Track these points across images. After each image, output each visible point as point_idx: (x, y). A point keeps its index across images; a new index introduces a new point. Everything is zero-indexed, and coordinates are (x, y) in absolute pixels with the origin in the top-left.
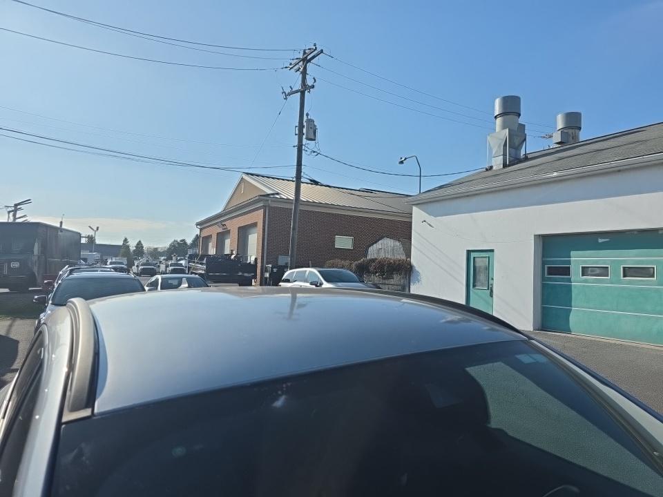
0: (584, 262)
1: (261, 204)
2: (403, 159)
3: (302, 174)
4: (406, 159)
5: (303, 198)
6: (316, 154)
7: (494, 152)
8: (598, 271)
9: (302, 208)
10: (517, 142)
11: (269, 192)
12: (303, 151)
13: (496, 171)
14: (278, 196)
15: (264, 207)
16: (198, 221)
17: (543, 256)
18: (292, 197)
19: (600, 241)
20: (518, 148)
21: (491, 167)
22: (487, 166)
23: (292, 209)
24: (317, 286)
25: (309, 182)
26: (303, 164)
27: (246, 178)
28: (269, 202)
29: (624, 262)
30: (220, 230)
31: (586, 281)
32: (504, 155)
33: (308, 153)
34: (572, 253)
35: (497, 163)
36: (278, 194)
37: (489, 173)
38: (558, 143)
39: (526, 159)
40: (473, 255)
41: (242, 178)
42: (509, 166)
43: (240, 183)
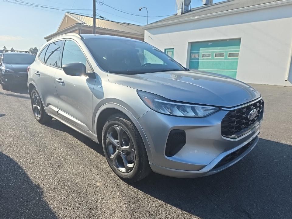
0: (204, 52)
1: (77, 28)
2: (141, 8)
4: (142, 8)
5: (97, 26)
6: (102, 4)
7: (178, 7)
8: (207, 55)
10: (187, 3)
11: (80, 22)
12: (96, 2)
13: (179, 15)
15: (79, 29)
16: (45, 37)
17: (191, 51)
18: (92, 25)
19: (209, 44)
20: (188, 6)
21: (177, 14)
22: (175, 14)
23: (92, 31)
25: (100, 18)
26: (96, 8)
27: (68, 14)
28: (81, 27)
29: (216, 52)
31: (203, 59)
32: (182, 9)
33: (98, 3)
34: (201, 49)
35: (179, 12)
36: (85, 23)
37: (176, 16)
38: (205, 4)
39: (191, 11)
40: (167, 51)
41: (66, 15)
42: (184, 13)
43: (65, 18)
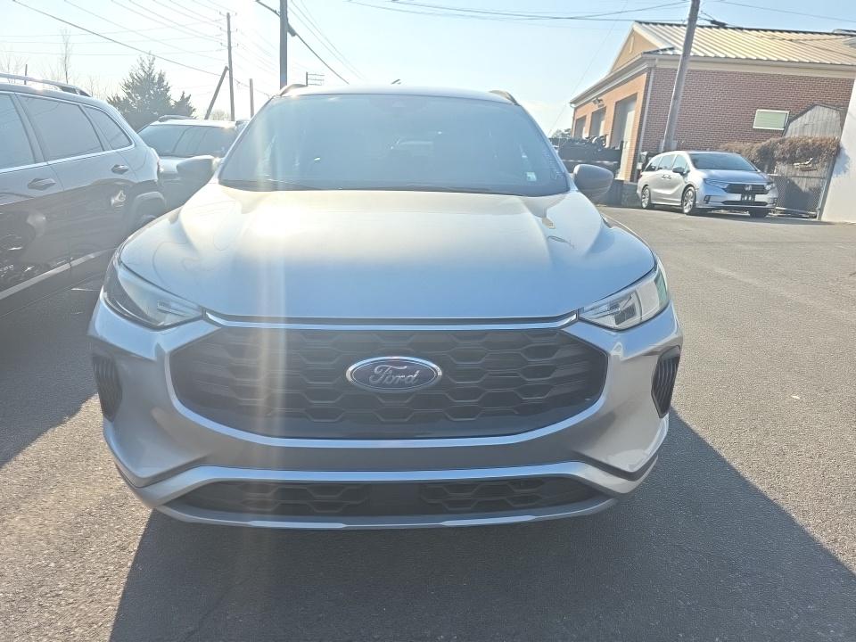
1: (645, 67)
3: (699, 12)
5: (694, 52)
9: (691, 66)
11: (661, 46)
14: (670, 52)
15: (649, 70)
16: (573, 98)
24: (682, 174)
25: (709, 24)
27: (637, 28)
28: (657, 61)
30: (596, 108)
41: (633, 30)
43: (629, 37)
